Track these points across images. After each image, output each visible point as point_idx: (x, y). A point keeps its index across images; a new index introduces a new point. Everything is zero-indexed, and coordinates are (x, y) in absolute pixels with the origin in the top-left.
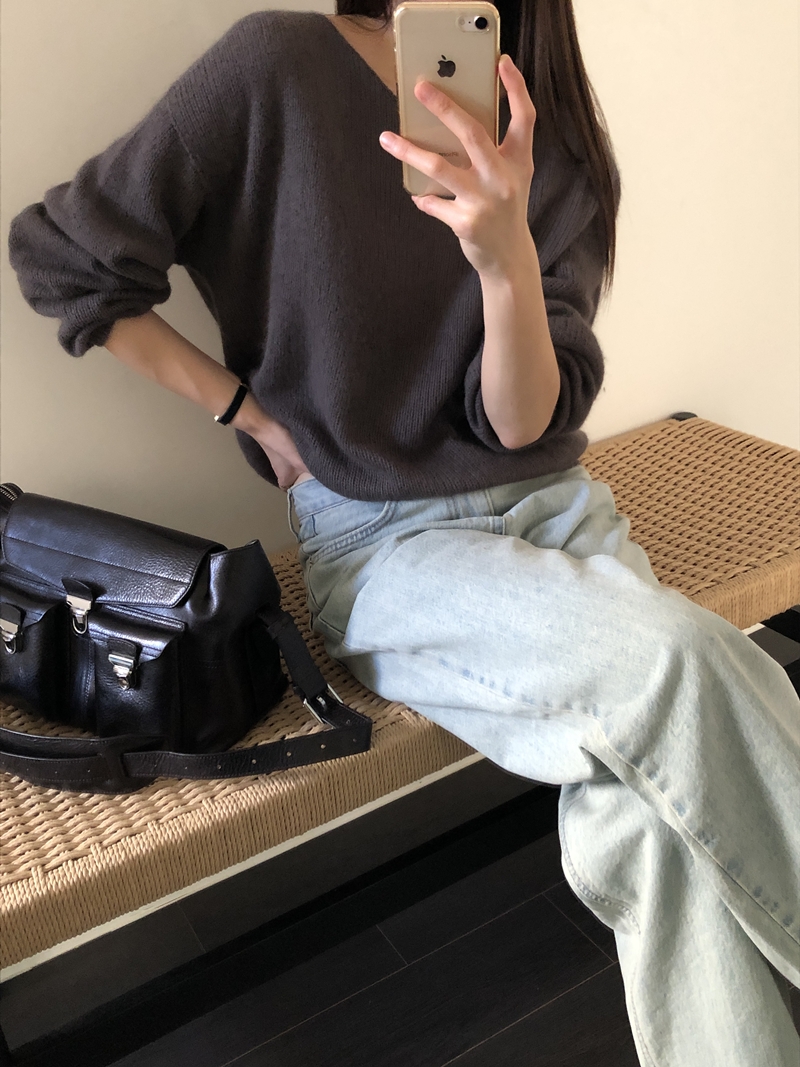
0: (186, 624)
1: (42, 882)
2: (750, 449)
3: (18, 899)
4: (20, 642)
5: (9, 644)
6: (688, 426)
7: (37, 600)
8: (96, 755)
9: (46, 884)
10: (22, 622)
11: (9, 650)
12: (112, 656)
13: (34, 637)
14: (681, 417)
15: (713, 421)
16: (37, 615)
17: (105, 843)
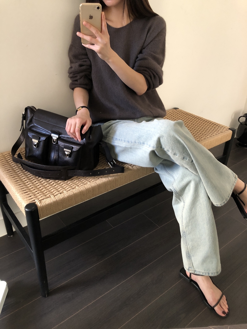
0: (84, 143)
1: (54, 198)
2: (193, 117)
3: (49, 201)
4: (38, 144)
5: (35, 145)
6: (178, 111)
7: (44, 135)
8: (60, 171)
9: (55, 198)
10: (39, 140)
11: (35, 147)
12: (65, 149)
13: (42, 144)
14: (176, 109)
15: (183, 110)
16: (43, 138)
17: (67, 190)
